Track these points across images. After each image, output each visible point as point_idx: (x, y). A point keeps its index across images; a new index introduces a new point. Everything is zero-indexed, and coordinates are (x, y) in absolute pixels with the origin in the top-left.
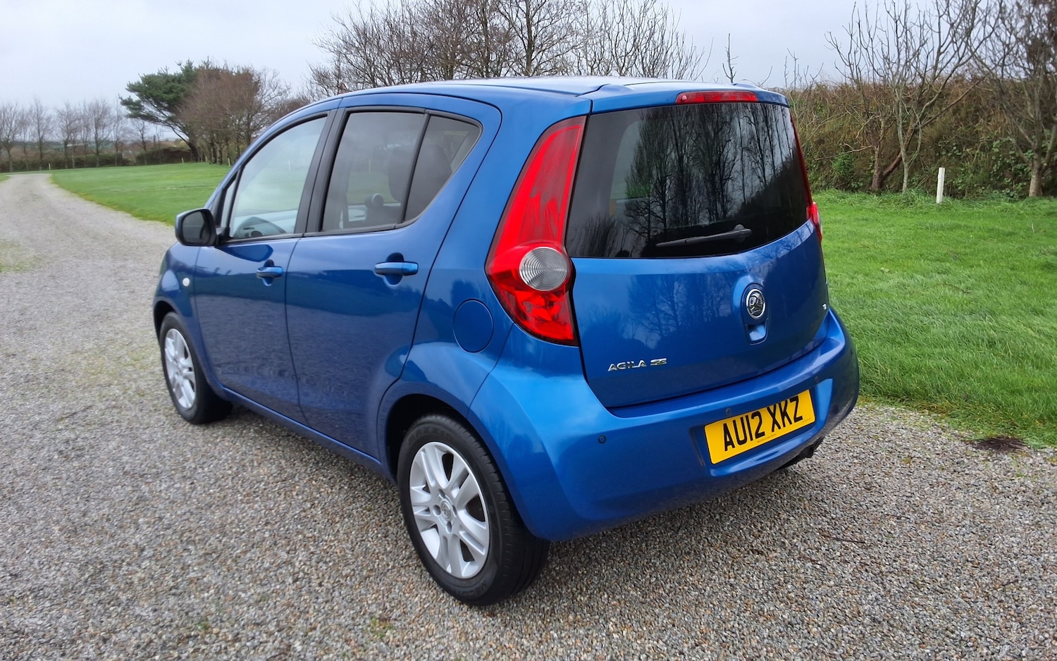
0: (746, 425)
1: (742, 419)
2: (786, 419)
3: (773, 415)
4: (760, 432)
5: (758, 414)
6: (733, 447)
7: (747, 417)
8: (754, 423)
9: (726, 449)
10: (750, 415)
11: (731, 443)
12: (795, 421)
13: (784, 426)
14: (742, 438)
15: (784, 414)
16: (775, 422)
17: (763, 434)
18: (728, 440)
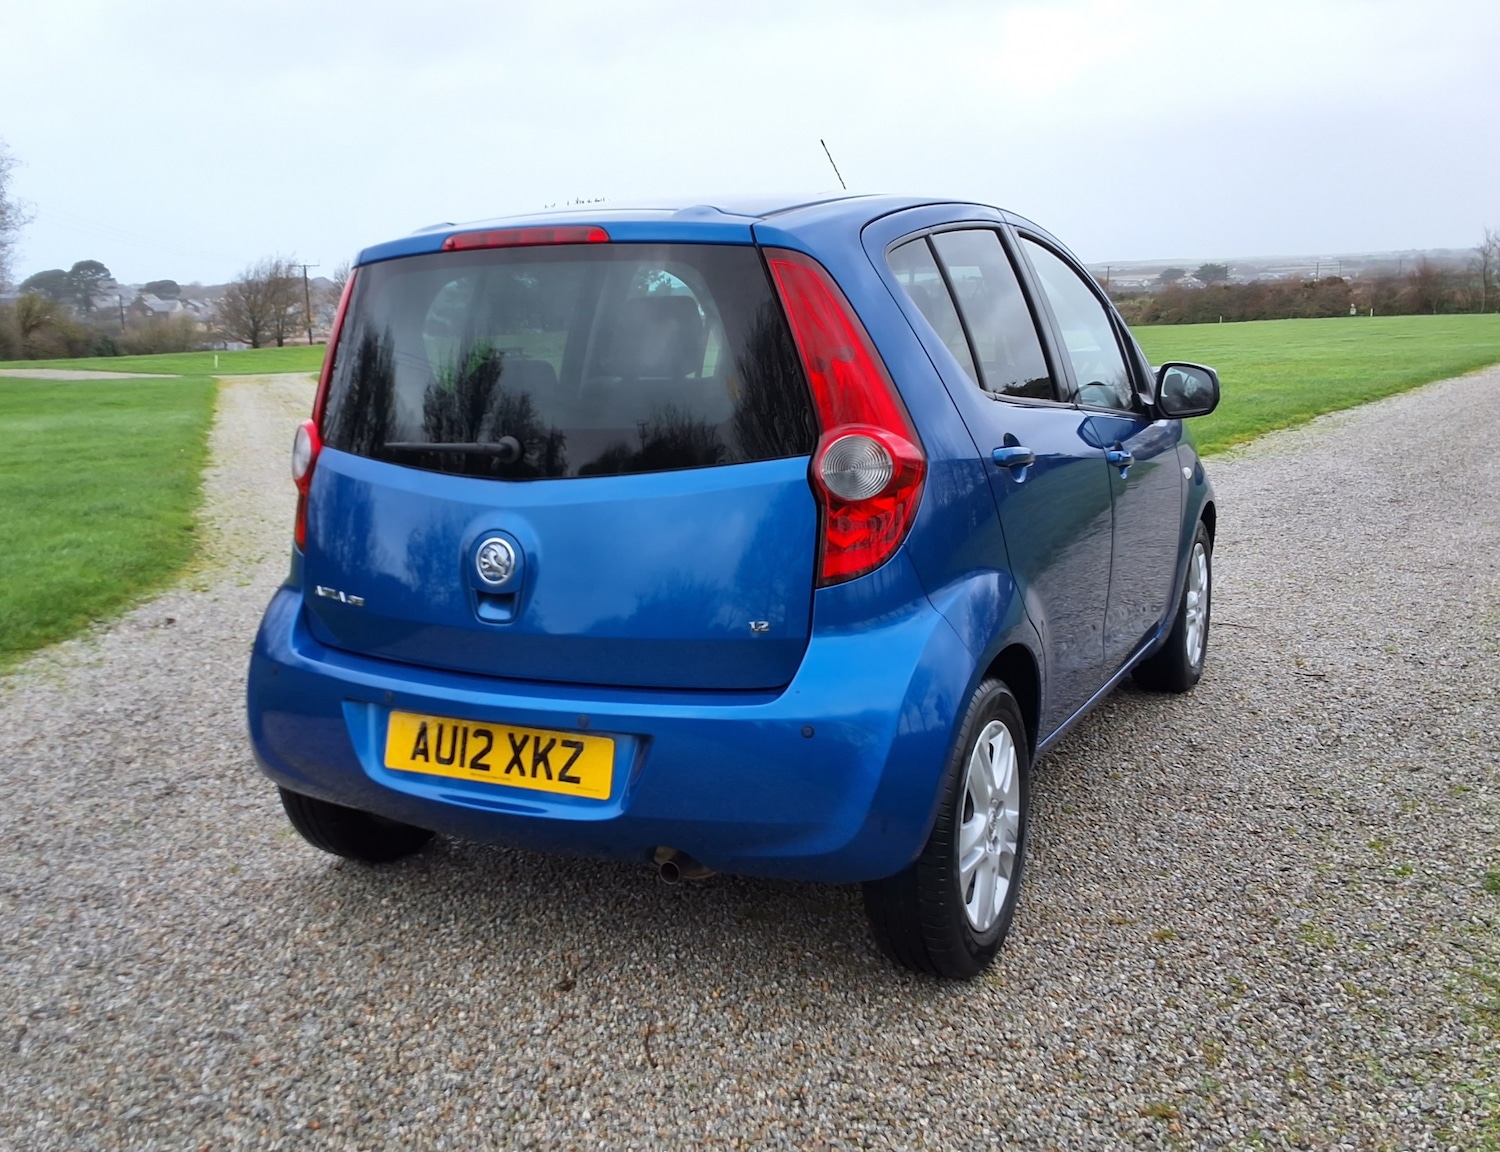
0: (460, 738)
1: (455, 730)
2: (541, 766)
3: (517, 750)
4: (481, 761)
5: (489, 735)
6: (427, 760)
7: (465, 731)
8: (476, 745)
9: (413, 758)
10: (473, 727)
11: (425, 752)
12: (560, 779)
13: (534, 775)
14: (445, 754)
15: (541, 758)
16: (516, 761)
17: (486, 767)
18: (421, 746)
